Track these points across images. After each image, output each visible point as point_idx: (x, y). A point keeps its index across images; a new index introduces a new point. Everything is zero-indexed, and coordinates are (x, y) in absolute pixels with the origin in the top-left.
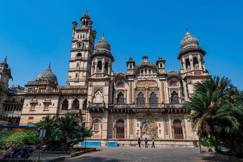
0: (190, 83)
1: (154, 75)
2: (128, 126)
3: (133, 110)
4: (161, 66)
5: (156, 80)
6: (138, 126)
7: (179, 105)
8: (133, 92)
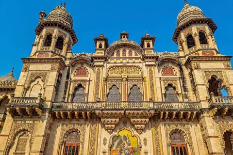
0: (197, 68)
1: (136, 59)
2: (86, 144)
3: (97, 112)
4: (148, 45)
5: (141, 65)
6: (105, 144)
7: (180, 104)
8: (101, 83)
